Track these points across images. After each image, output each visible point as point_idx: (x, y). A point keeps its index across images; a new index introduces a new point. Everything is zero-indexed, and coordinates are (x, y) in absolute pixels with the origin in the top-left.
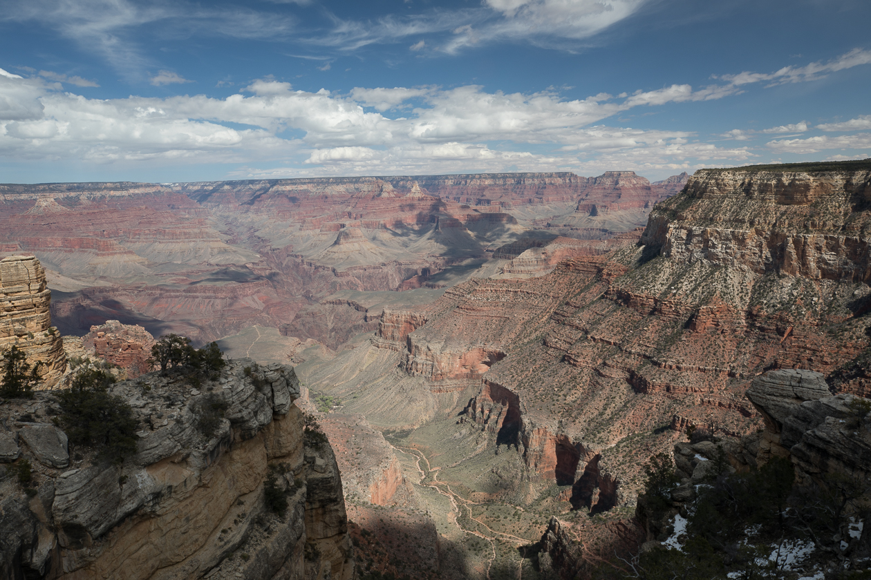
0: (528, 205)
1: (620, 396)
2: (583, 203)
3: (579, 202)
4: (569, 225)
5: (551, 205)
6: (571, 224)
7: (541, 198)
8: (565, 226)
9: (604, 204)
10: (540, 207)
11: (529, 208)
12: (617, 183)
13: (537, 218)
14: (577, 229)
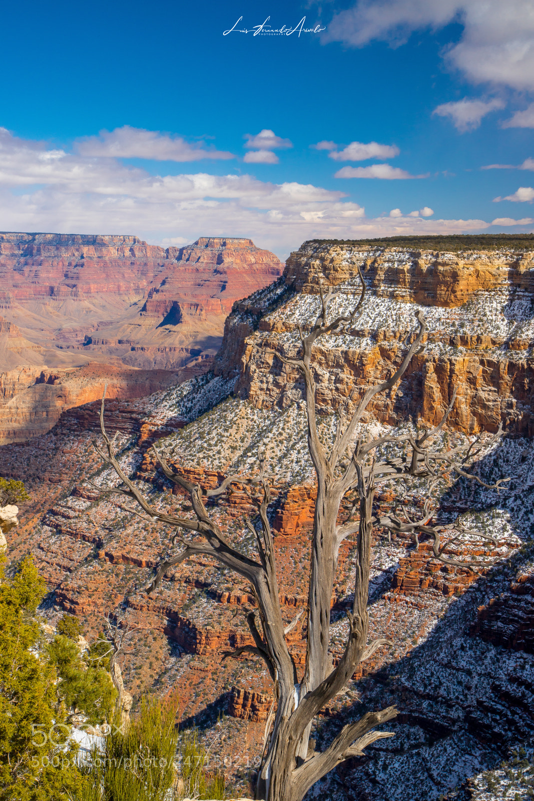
0: (48, 299)
1: (151, 664)
2: (156, 297)
3: (150, 295)
4: (128, 342)
5: (95, 301)
6: (133, 337)
7: (74, 286)
8: (120, 342)
9: (195, 301)
10: (72, 304)
11: (50, 305)
12: (220, 260)
13: (66, 326)
14: (142, 349)
